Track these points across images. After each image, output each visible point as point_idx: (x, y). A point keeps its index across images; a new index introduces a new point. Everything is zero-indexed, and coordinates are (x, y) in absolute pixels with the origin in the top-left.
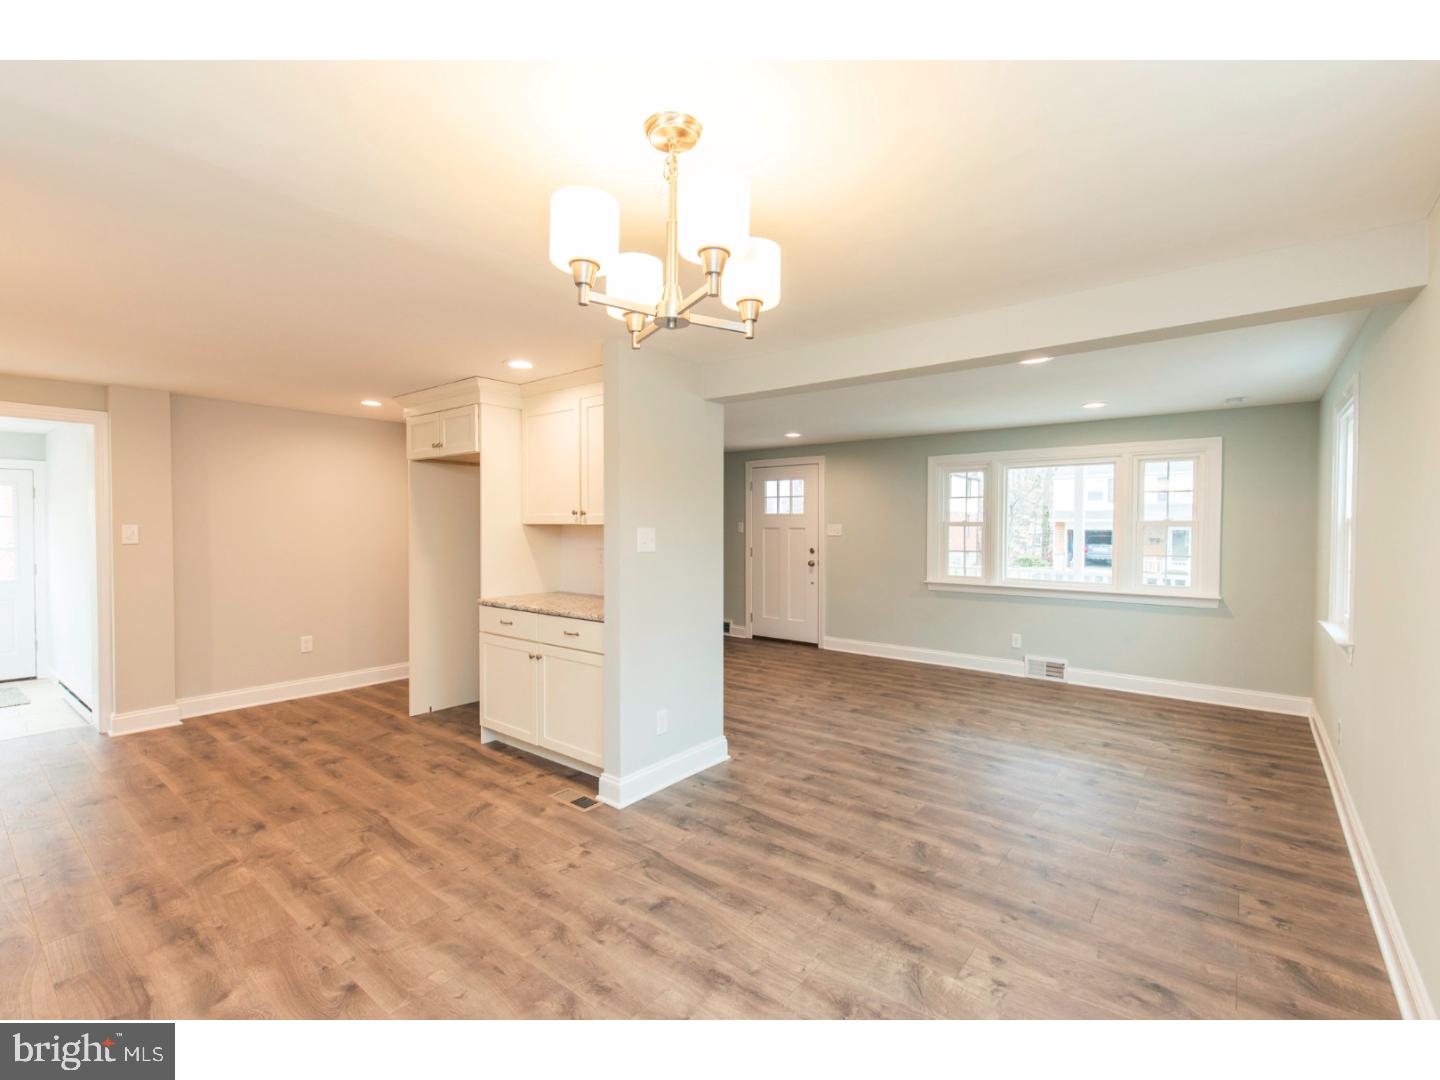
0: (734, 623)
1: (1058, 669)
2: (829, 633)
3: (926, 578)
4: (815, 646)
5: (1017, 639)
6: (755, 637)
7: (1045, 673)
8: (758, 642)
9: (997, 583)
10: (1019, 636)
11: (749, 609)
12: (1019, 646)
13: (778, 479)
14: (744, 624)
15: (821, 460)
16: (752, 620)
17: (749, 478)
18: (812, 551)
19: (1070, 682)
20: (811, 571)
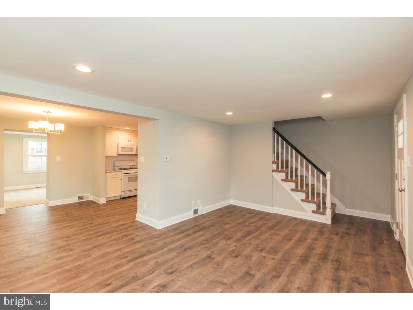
6: (399, 242)
11: (397, 220)
16: (398, 228)
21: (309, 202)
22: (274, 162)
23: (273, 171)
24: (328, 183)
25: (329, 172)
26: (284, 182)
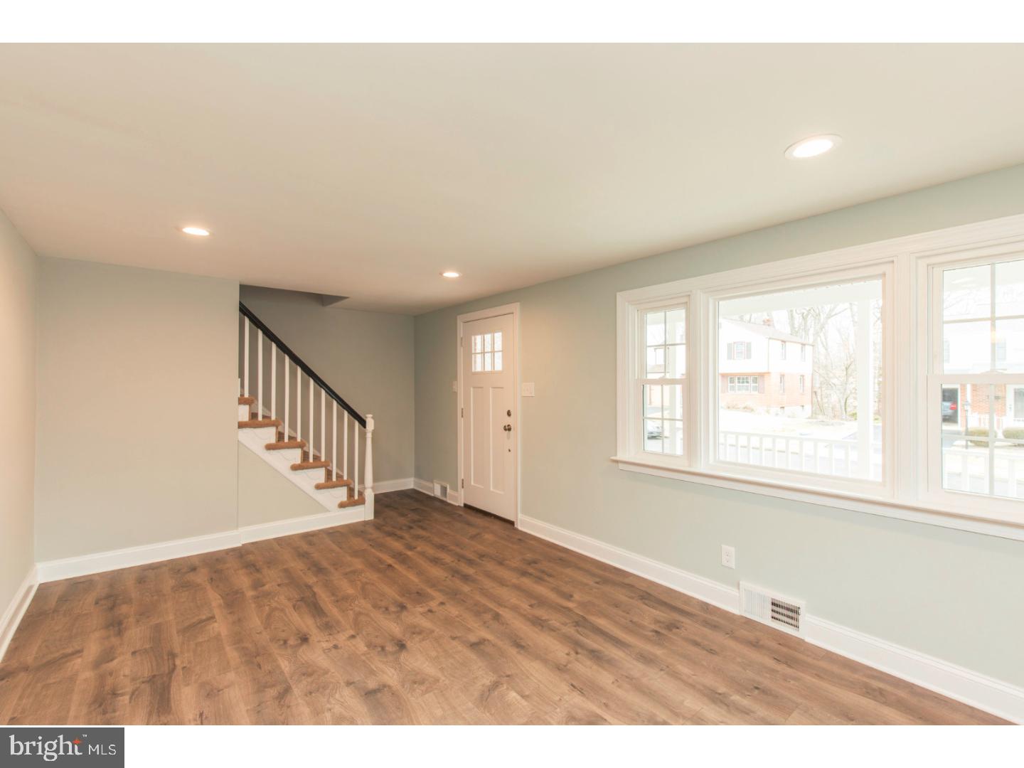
0: (451, 488)
1: (787, 612)
2: (525, 512)
3: (616, 455)
4: (512, 523)
5: (729, 554)
6: (466, 506)
7: (770, 614)
8: (469, 511)
9: (701, 468)
10: (732, 550)
11: (461, 475)
12: (733, 564)
13: (483, 333)
14: (457, 490)
15: (516, 307)
16: (463, 487)
17: (460, 333)
18: (509, 414)
19: (808, 639)
20: (509, 438)
21: (334, 486)
22: (242, 401)
23: (241, 425)
24: (369, 436)
25: (371, 416)
26: (272, 451)
